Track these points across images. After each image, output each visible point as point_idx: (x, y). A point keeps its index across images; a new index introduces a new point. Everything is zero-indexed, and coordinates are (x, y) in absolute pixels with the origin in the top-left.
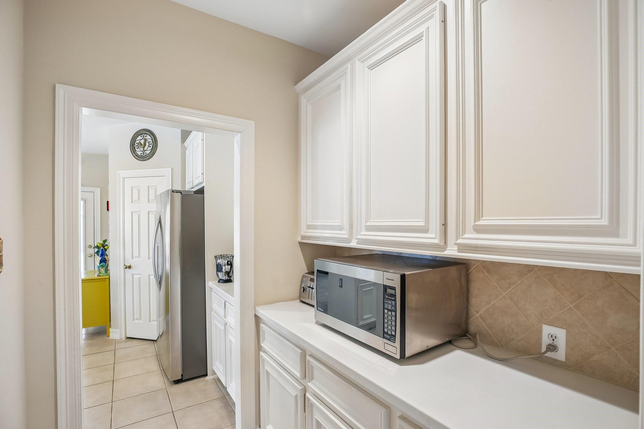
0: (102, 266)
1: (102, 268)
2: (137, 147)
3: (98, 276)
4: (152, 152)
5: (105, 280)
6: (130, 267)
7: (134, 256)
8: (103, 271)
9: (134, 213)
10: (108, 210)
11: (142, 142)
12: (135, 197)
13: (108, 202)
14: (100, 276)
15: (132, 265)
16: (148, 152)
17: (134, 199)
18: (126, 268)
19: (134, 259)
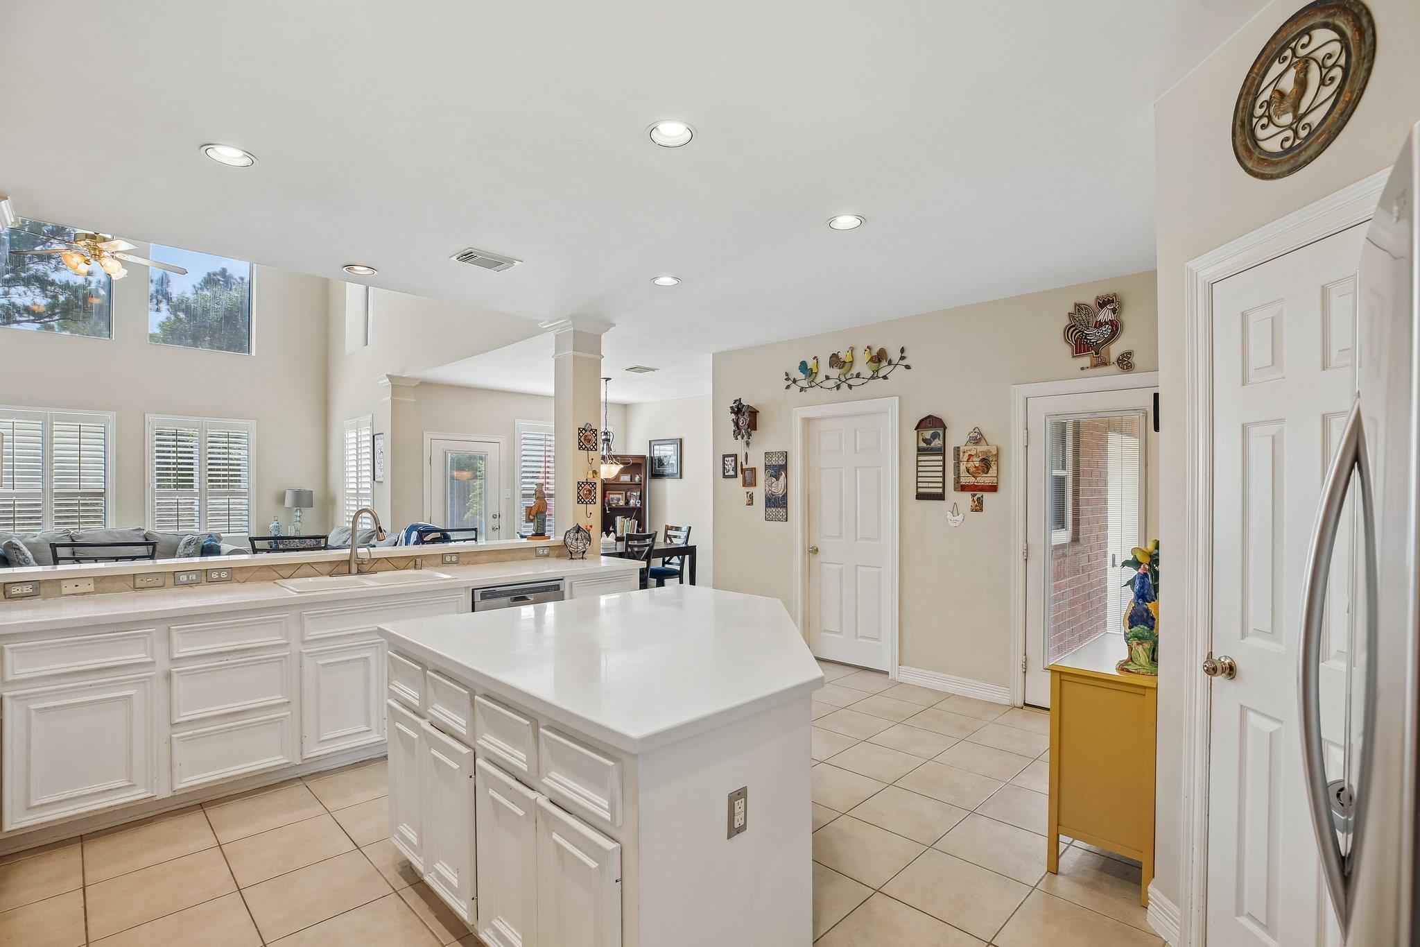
0: (1135, 636)
1: (1138, 644)
2: (1265, 121)
3: (1123, 670)
4: (1346, 96)
5: (1141, 691)
6: (1231, 671)
7: (1252, 625)
8: (1142, 653)
9: (1253, 431)
10: (1157, 428)
11: (1288, 84)
12: (1260, 354)
13: (1156, 396)
14: (1128, 671)
15: (1240, 665)
16: (1315, 118)
17: (1253, 365)
18: (1212, 670)
19: (1251, 641)
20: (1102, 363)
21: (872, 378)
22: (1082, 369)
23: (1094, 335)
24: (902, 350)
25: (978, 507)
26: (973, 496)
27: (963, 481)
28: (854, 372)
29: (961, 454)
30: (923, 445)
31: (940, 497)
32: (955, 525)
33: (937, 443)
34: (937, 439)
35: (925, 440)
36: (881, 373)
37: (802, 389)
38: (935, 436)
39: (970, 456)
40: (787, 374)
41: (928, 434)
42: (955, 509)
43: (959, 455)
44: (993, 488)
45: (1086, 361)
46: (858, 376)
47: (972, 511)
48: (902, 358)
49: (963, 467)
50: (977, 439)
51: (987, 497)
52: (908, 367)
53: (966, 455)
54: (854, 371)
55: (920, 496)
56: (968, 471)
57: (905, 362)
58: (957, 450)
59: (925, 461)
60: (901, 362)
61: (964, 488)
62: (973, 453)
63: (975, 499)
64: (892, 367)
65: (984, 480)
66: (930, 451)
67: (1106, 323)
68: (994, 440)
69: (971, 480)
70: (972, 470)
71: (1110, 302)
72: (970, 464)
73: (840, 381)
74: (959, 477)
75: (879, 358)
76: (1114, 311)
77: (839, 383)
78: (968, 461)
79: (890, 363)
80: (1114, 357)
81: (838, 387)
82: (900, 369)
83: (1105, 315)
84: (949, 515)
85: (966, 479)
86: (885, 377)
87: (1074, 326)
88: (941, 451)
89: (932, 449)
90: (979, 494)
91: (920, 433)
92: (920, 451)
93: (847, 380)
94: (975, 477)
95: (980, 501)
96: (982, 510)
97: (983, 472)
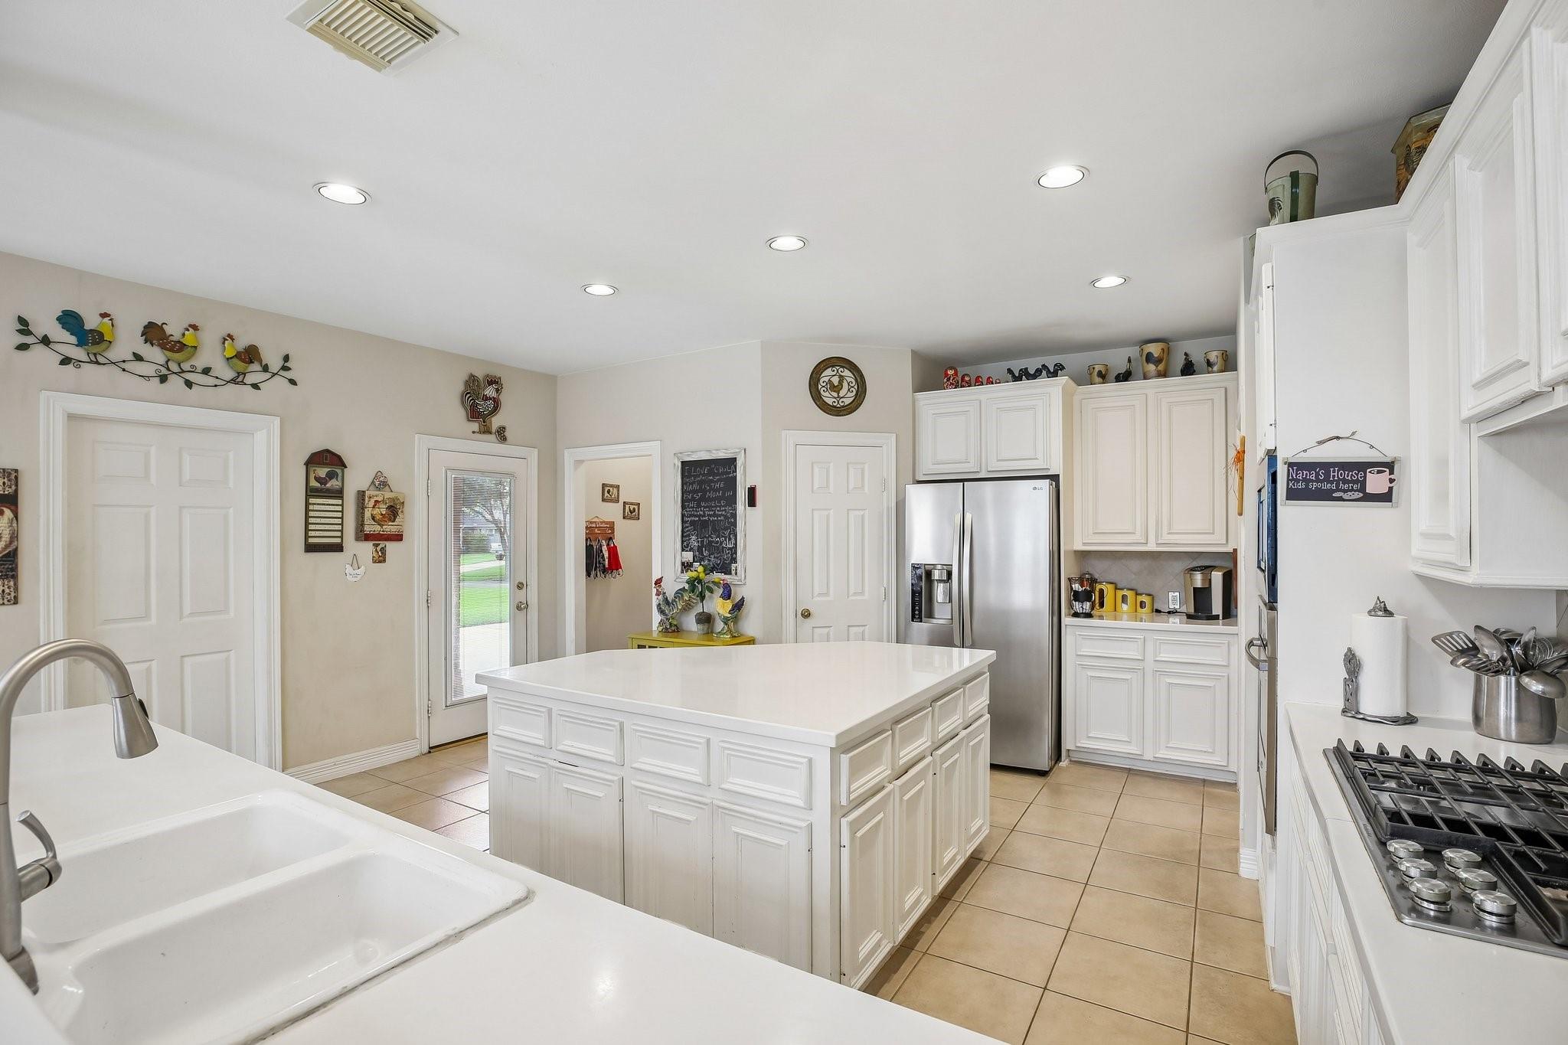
2: (824, 389)
4: (856, 401)
11: (836, 380)
15: (812, 611)
16: (847, 401)
20: (486, 431)
21: (234, 381)
22: (474, 432)
23: (484, 406)
24: (286, 358)
25: (381, 558)
26: (376, 545)
27: (367, 529)
28: (200, 365)
29: (367, 499)
30: (314, 483)
31: (338, 548)
32: (355, 579)
33: (333, 484)
34: (334, 480)
35: (317, 479)
36: (250, 379)
37: (65, 361)
38: (331, 475)
39: (377, 502)
40: (22, 321)
41: (322, 472)
42: (355, 562)
43: (364, 500)
44: (398, 537)
45: (475, 426)
46: (206, 371)
47: (374, 562)
48: (285, 368)
49: (368, 514)
50: (380, 483)
51: (391, 547)
52: (293, 382)
53: (373, 501)
54: (200, 362)
55: (310, 548)
56: (373, 518)
57: (289, 375)
58: (361, 495)
59: (318, 504)
60: (282, 373)
61: (368, 538)
62: (380, 499)
63: (379, 549)
64: (268, 375)
65: (390, 528)
66: (324, 492)
67: (490, 399)
68: (399, 486)
69: (378, 528)
70: (378, 517)
71: (496, 383)
72: (376, 511)
73: (168, 369)
74: (362, 525)
75: (250, 355)
76: (497, 390)
77: (166, 372)
78: (374, 507)
79: (266, 369)
80: (494, 428)
81: (163, 379)
82: (280, 382)
83: (490, 391)
84: (349, 569)
85: (371, 527)
86: (255, 386)
87: (468, 393)
88: (339, 494)
89: (328, 490)
90: (382, 544)
91: (312, 469)
92: (311, 493)
93: (183, 372)
94: (381, 526)
95: (383, 550)
96: (384, 561)
97: (390, 520)
